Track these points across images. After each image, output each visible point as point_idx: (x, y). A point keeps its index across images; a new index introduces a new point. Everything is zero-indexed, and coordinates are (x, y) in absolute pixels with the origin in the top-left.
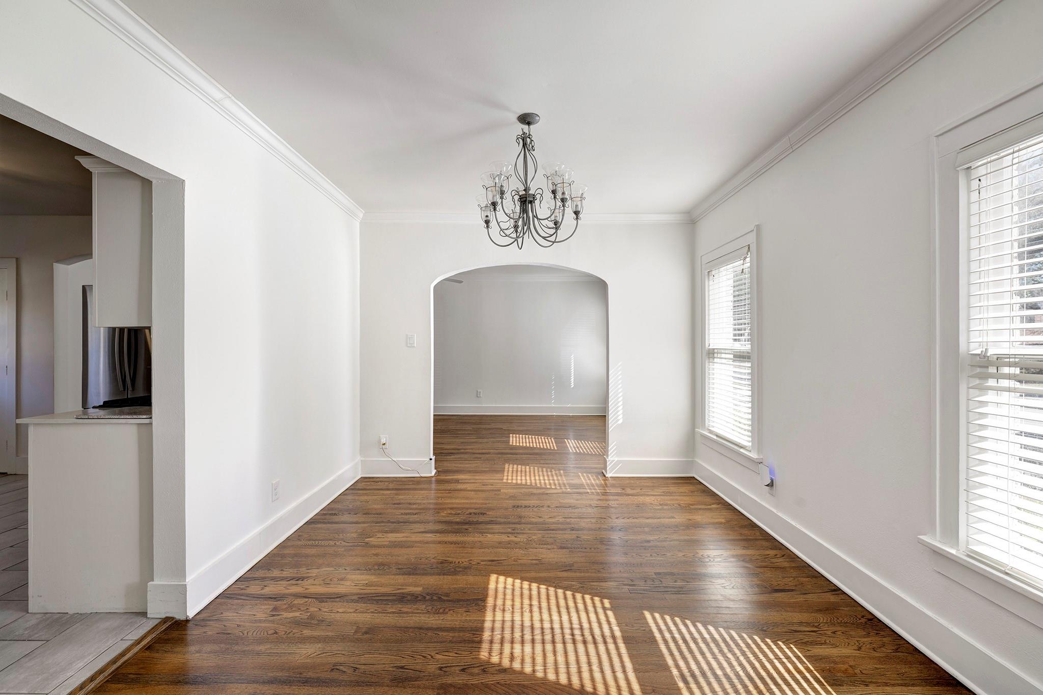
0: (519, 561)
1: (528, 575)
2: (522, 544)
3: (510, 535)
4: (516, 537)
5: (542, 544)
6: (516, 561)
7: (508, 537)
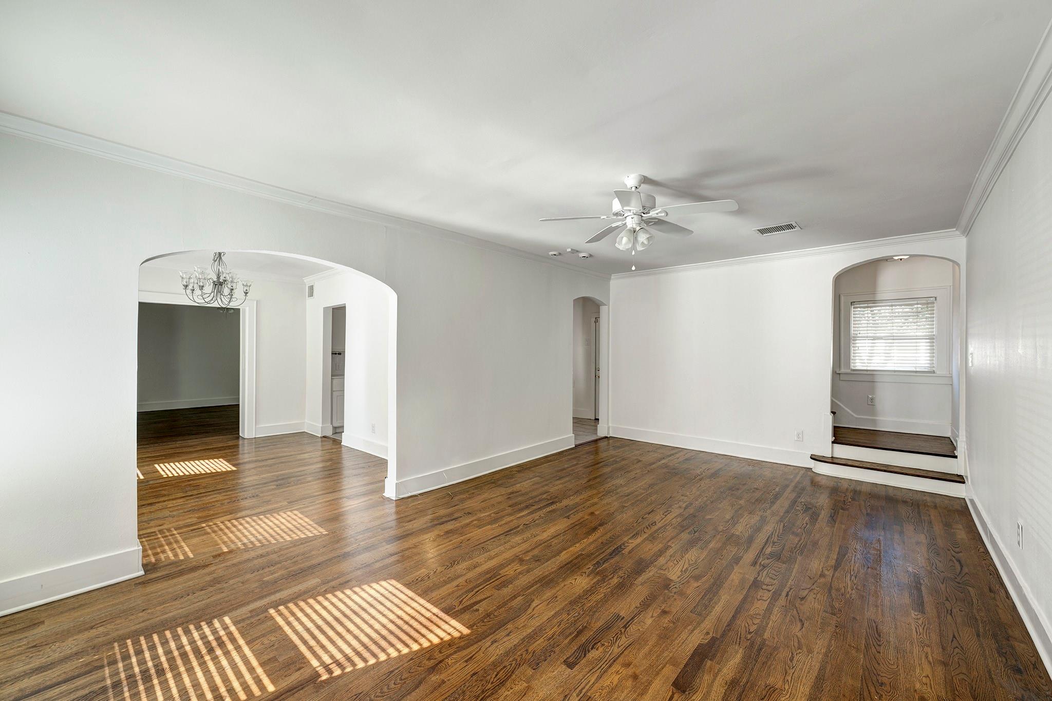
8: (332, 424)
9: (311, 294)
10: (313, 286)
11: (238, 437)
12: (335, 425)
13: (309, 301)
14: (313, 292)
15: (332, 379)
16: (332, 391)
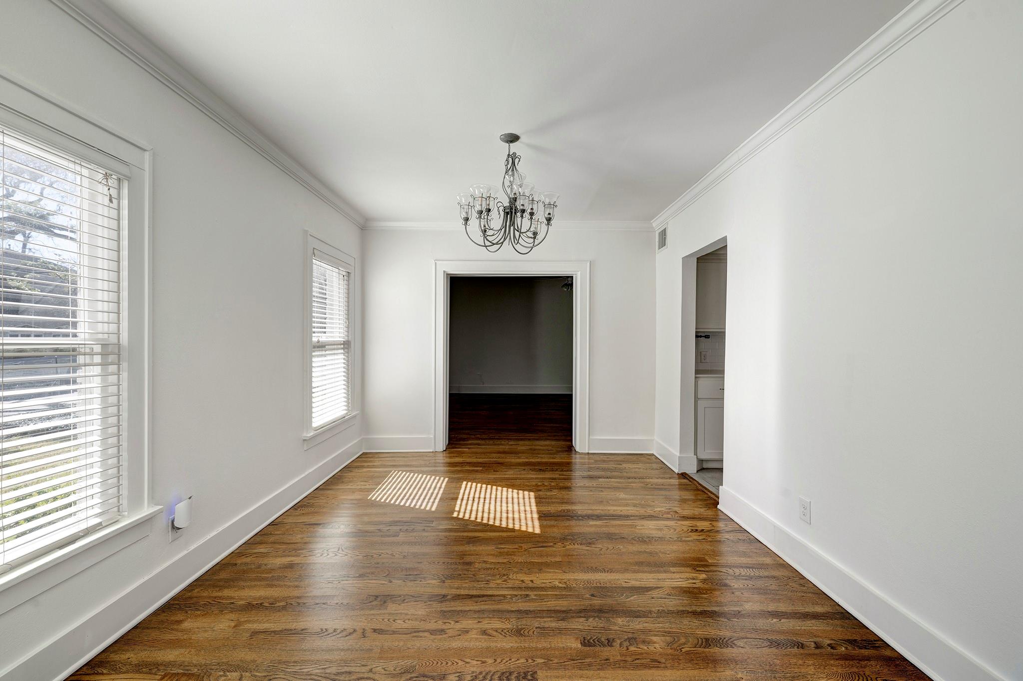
0: (517, 547)
1: (509, 534)
2: (515, 570)
3: (531, 585)
4: (522, 581)
5: (491, 569)
6: (519, 546)
7: (532, 581)
8: (696, 454)
9: (663, 243)
10: (665, 230)
11: (570, 449)
12: (703, 456)
13: (661, 256)
14: (665, 238)
15: (696, 377)
16: (696, 399)
